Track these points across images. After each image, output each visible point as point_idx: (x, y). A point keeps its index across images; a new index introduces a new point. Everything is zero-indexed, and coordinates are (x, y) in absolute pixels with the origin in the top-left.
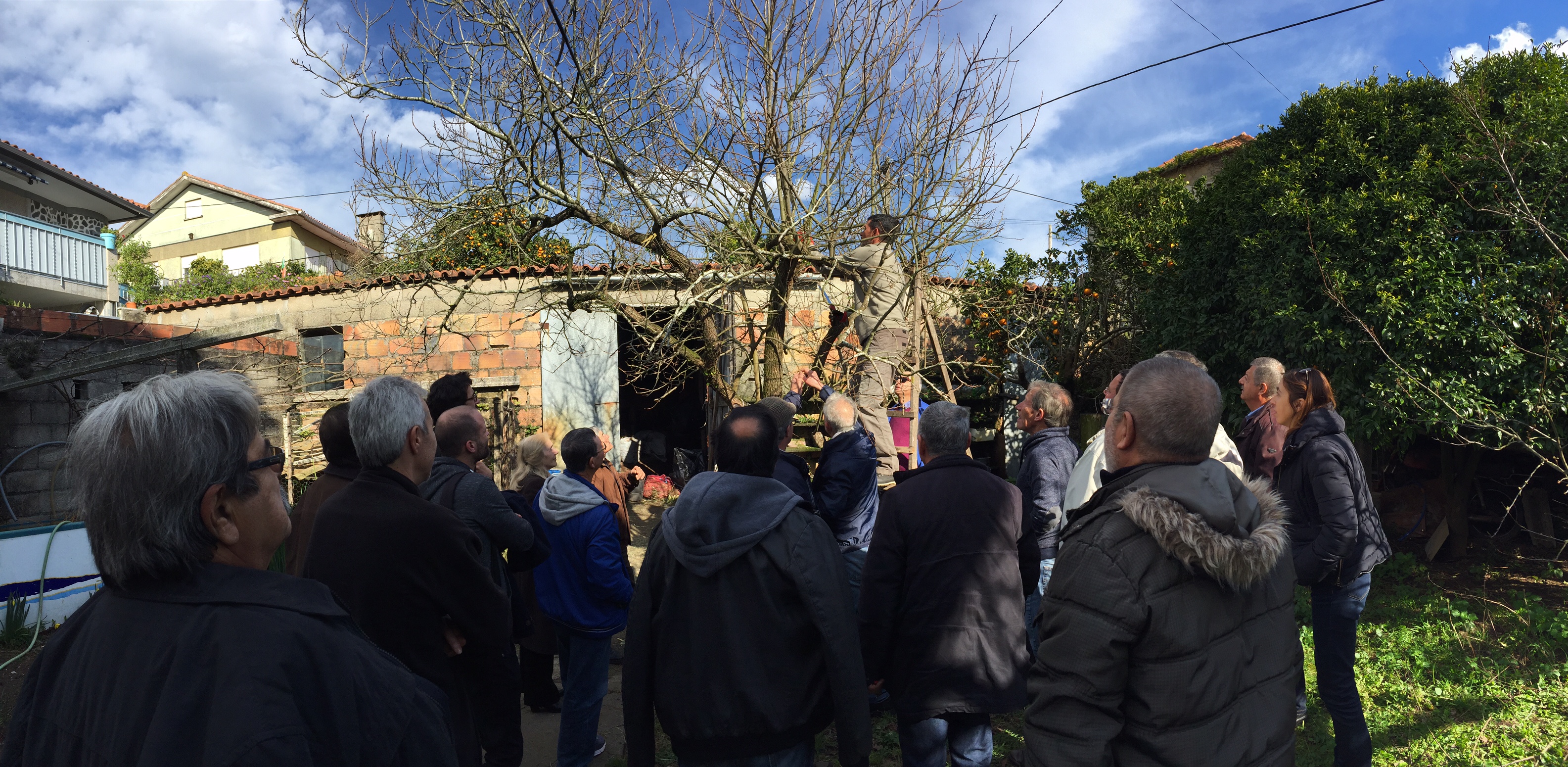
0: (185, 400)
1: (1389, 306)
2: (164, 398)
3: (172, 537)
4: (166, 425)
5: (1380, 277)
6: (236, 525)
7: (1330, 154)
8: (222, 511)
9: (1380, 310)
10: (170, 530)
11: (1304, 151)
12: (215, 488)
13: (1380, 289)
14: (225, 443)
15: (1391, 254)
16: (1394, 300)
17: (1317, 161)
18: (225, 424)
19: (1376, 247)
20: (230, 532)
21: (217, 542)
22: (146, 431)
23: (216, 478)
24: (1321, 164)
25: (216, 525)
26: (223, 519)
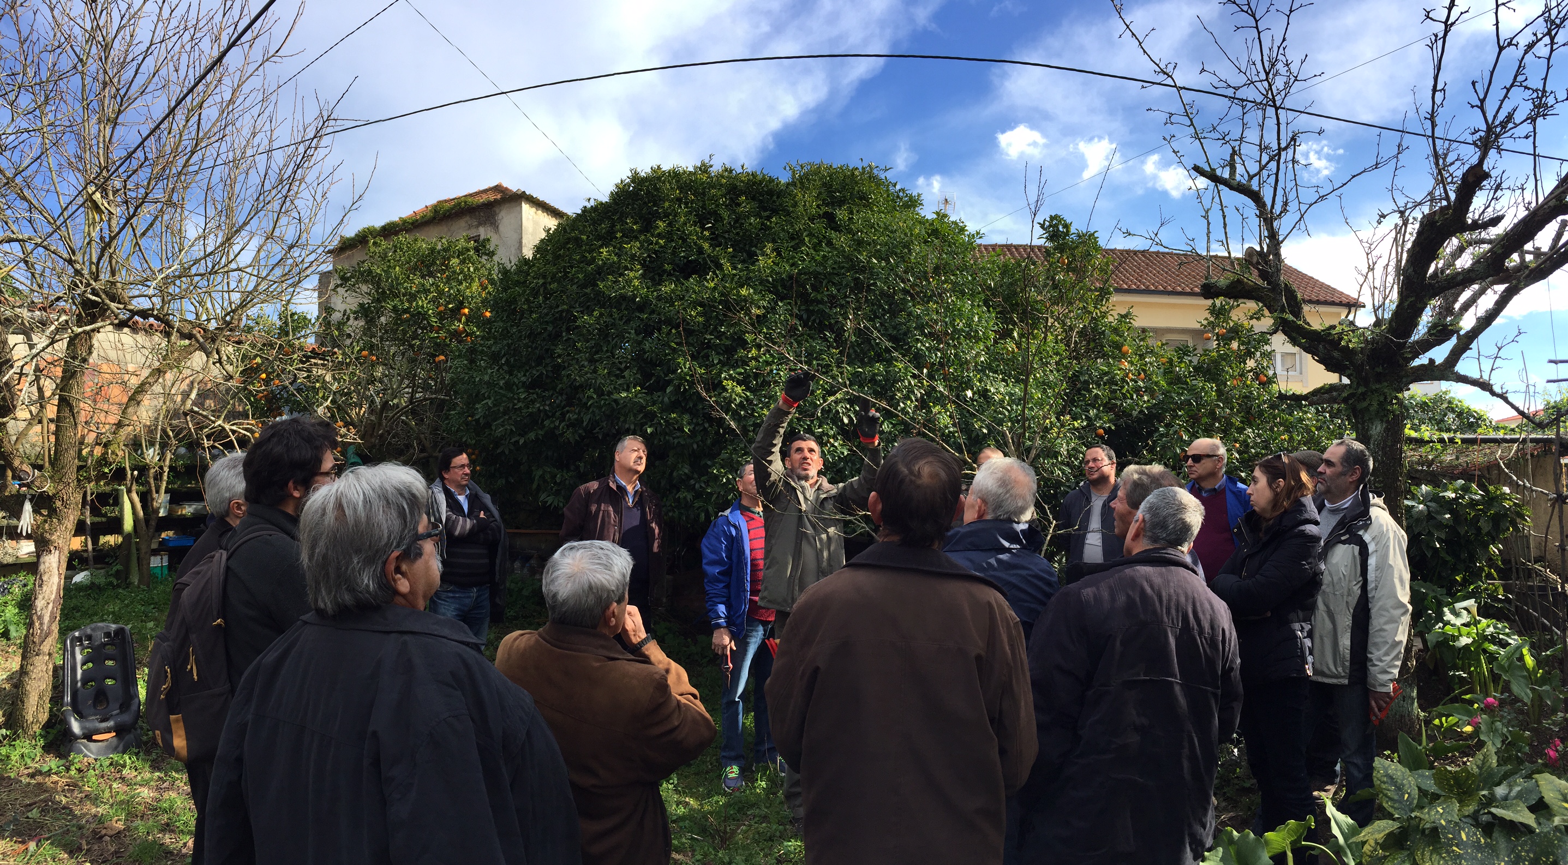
0: (381, 488)
1: (734, 396)
2: (366, 486)
3: (368, 586)
4: (368, 506)
5: (723, 365)
6: (408, 580)
7: (669, 236)
8: (398, 570)
9: (724, 398)
10: (366, 581)
11: (641, 232)
12: (396, 554)
13: (725, 378)
14: (405, 522)
15: (734, 344)
16: (739, 389)
17: (657, 243)
18: (406, 507)
19: (720, 335)
20: (403, 585)
21: (396, 592)
22: (355, 509)
23: (398, 546)
24: (661, 247)
25: (395, 580)
26: (399, 576)
